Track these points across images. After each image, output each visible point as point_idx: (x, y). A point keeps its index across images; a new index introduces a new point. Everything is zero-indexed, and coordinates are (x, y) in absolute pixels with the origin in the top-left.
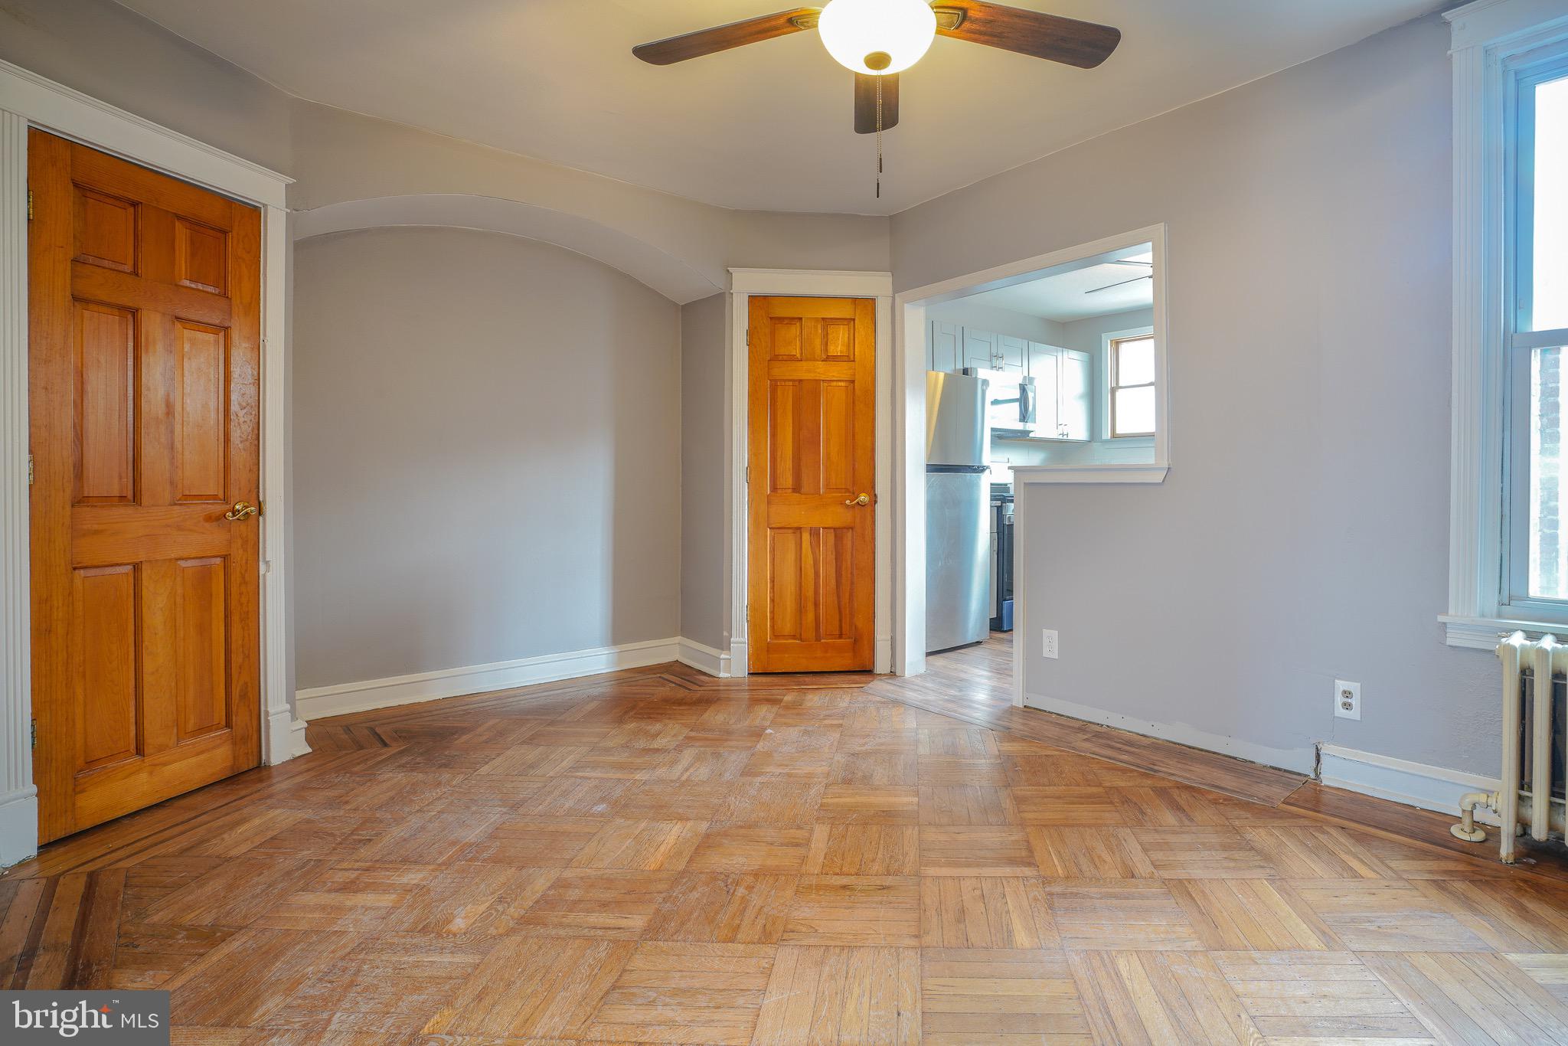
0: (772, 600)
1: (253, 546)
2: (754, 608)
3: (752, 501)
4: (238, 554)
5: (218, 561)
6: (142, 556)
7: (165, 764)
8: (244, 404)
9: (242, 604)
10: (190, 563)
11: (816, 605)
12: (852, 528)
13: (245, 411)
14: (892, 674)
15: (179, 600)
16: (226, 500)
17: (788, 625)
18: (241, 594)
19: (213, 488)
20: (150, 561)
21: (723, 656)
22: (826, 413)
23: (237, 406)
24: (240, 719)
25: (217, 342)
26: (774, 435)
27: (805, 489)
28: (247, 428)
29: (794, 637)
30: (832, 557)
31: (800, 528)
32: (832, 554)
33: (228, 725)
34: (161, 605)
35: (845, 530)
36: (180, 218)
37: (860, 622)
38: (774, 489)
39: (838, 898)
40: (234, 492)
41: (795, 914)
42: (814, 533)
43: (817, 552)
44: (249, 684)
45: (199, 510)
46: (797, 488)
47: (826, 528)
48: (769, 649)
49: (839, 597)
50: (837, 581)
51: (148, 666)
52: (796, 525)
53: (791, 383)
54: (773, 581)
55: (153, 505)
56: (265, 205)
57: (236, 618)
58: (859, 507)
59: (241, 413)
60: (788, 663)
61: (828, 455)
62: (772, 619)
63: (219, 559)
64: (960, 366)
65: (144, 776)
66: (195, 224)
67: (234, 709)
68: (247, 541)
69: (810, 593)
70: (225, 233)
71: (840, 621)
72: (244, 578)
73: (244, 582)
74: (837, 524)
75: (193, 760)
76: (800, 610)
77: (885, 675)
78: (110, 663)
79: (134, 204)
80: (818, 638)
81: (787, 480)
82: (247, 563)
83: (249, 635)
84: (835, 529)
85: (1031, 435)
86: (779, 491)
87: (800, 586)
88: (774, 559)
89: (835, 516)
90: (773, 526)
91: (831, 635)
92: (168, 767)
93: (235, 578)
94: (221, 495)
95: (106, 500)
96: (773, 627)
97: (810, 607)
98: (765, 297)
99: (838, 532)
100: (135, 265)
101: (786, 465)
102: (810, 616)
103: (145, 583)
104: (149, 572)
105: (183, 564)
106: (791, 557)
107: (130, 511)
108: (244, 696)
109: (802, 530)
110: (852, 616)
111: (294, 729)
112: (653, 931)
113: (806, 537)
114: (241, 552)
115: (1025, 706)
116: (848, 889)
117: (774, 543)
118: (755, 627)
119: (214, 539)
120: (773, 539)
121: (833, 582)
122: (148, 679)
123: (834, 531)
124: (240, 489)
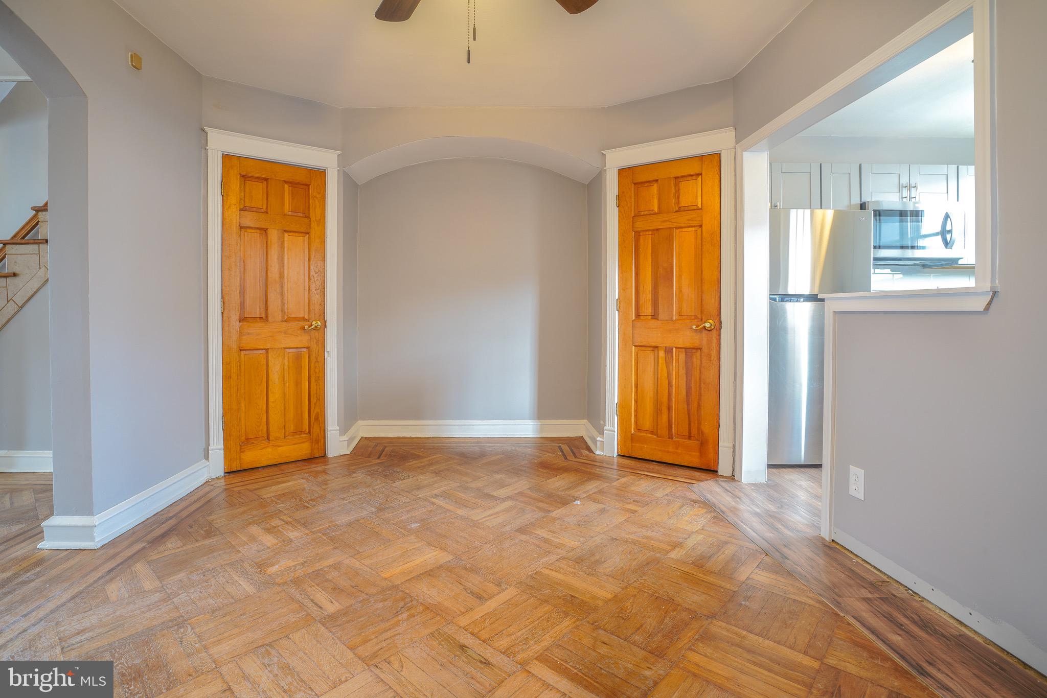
0: (636, 401)
1: (322, 343)
2: (622, 408)
3: (621, 324)
4: (314, 347)
5: (305, 350)
6: (268, 347)
7: (279, 446)
8: (317, 271)
9: (316, 373)
10: (291, 350)
11: (669, 409)
12: (700, 349)
13: (317, 274)
14: (732, 478)
15: (286, 367)
16: (309, 320)
17: (647, 424)
18: (315, 367)
19: (303, 313)
20: (272, 349)
21: (599, 439)
22: (679, 255)
23: (313, 272)
24: (316, 430)
25: (304, 241)
26: (637, 274)
27: (661, 316)
28: (318, 283)
29: (652, 433)
30: (683, 372)
31: (657, 347)
32: (683, 369)
33: (309, 432)
34: (277, 370)
35: (694, 351)
36: (286, 182)
37: (707, 428)
38: (638, 316)
40: (312, 315)
42: (668, 351)
43: (671, 367)
44: (320, 413)
45: (294, 325)
46: (655, 316)
47: (678, 348)
48: (633, 438)
49: (688, 405)
50: (687, 392)
51: (271, 399)
52: (654, 344)
53: (650, 233)
54: (636, 387)
55: (274, 322)
56: (327, 168)
57: (313, 379)
58: (706, 332)
59: (316, 276)
60: (646, 451)
61: (680, 290)
62: (636, 416)
63: (305, 349)
64: (856, 201)
65: (269, 450)
66: (293, 184)
67: (312, 425)
68: (319, 340)
69: (665, 400)
70: (308, 185)
71: (690, 425)
72: (317, 359)
73: (317, 361)
74: (688, 345)
75: (292, 447)
76: (657, 411)
77: (726, 477)
78: (256, 394)
79: (266, 179)
80: (671, 437)
81: (648, 310)
82: (318, 352)
83: (320, 389)
84: (686, 349)
85: (960, 262)
86: (642, 318)
87: (657, 393)
88: (637, 370)
89: (686, 338)
90: (637, 344)
91: (680, 435)
92: (280, 448)
93: (313, 358)
94: (306, 317)
95: (254, 319)
96: (636, 422)
97: (665, 410)
98: (629, 168)
99: (690, 351)
100: (267, 208)
101: (647, 296)
102: (665, 418)
103: (270, 359)
104: (272, 354)
105: (288, 350)
106: (650, 369)
107: (263, 324)
108: (317, 419)
109: (659, 348)
110: (700, 423)
111: (341, 440)
112: (330, 620)
113: (662, 354)
114: (315, 346)
115: (833, 540)
117: (638, 358)
118: (623, 422)
119: (302, 340)
120: (637, 355)
121: (684, 392)
122: (271, 404)
123: (686, 352)
124: (315, 314)
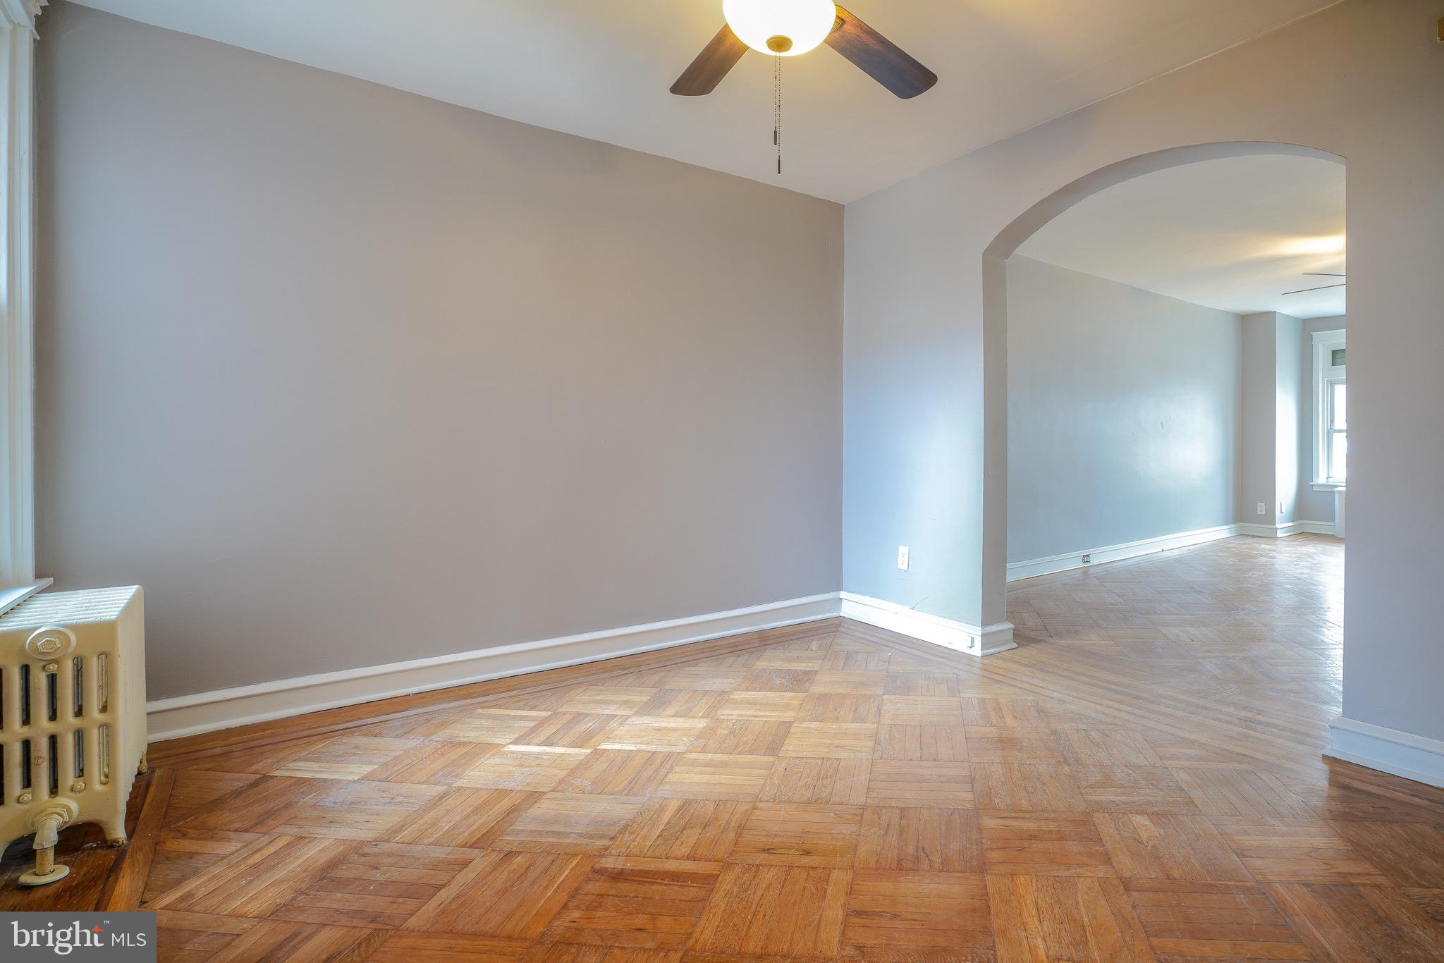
39: (815, 842)
41: (855, 828)
116: (804, 851)
